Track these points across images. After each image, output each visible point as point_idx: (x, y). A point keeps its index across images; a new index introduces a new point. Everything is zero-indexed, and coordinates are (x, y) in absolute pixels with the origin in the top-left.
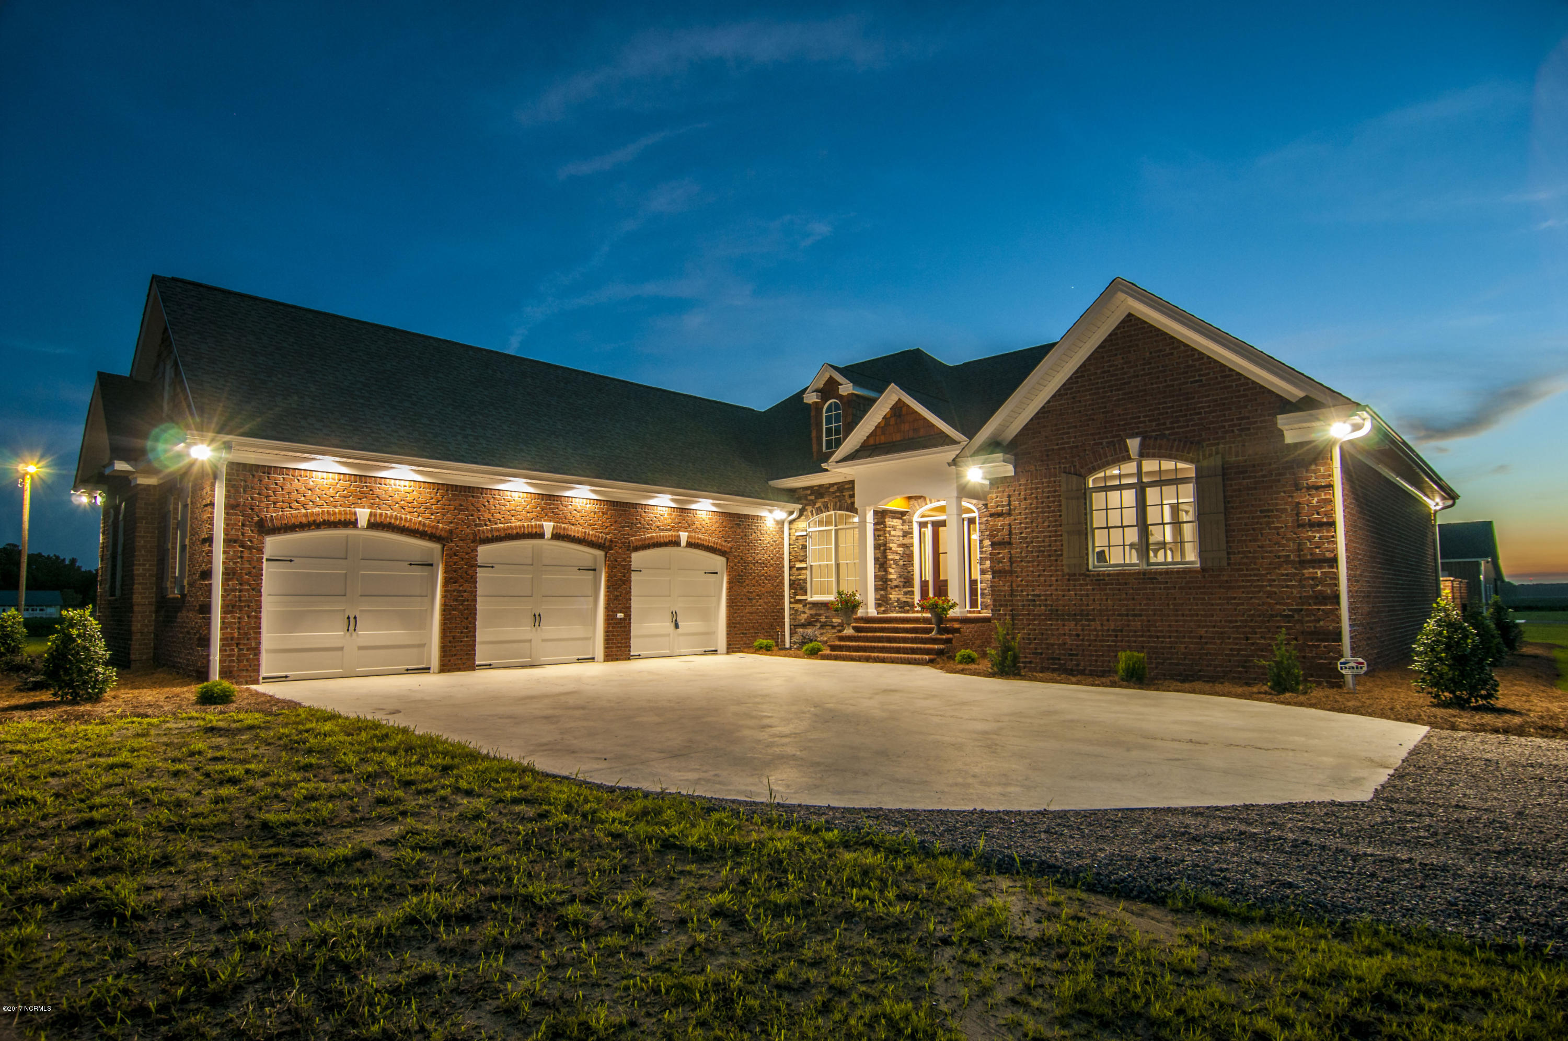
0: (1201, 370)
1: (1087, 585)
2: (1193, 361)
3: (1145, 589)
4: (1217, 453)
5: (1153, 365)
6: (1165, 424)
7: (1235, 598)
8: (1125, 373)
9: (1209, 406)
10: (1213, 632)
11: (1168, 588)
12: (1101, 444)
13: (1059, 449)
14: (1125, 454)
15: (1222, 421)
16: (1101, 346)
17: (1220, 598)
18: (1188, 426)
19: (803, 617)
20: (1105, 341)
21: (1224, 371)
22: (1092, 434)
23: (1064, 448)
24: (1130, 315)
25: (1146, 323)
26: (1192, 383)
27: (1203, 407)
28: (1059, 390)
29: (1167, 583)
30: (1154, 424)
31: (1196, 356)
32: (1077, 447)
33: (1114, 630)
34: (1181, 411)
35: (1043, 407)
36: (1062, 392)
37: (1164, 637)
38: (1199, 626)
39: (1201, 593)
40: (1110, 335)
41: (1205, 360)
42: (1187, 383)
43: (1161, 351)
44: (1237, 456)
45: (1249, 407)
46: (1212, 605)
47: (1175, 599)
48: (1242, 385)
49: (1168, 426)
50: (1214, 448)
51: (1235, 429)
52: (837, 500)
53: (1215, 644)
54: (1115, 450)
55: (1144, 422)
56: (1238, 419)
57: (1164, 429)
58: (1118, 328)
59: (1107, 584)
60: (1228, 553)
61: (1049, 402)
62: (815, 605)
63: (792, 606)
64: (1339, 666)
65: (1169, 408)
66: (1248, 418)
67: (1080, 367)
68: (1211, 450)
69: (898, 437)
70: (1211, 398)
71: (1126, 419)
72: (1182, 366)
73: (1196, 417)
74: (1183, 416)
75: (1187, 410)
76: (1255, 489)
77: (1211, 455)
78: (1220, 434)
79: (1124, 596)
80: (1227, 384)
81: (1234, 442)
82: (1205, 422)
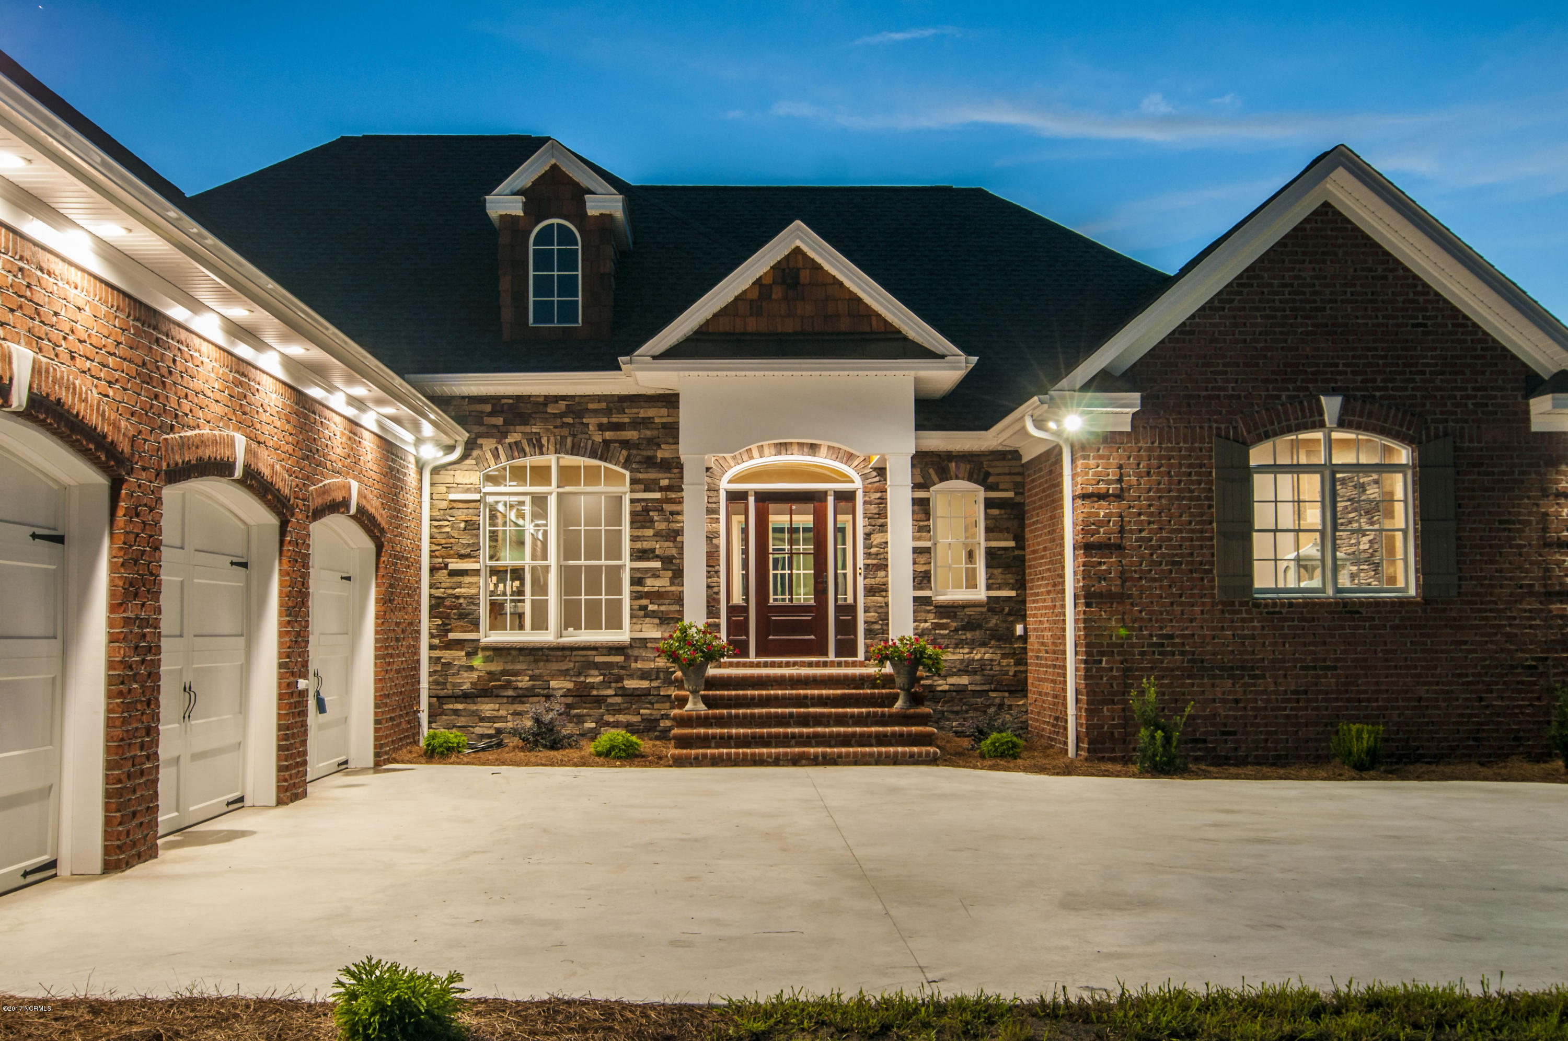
0: (1426, 310)
1: (1252, 620)
2: (1415, 293)
3: (1344, 628)
4: (1445, 433)
5: (1358, 289)
6: (1374, 381)
7: (1465, 643)
8: (1315, 293)
9: (1436, 365)
10: (1436, 692)
11: (1376, 627)
12: (1279, 397)
13: (1208, 397)
14: (1317, 418)
15: (1453, 389)
16: (1282, 243)
17: (1446, 643)
18: (1406, 389)
19: (466, 680)
20: (1288, 236)
21: (1455, 317)
22: (1266, 381)
23: (1218, 397)
24: (1326, 205)
25: (1349, 222)
26: (1414, 325)
27: (1428, 365)
28: (1211, 301)
29: (1373, 619)
30: (1359, 378)
31: (1419, 288)
32: (1239, 397)
33: (1293, 692)
34: (1398, 365)
35: (1184, 324)
36: (1216, 303)
37: (1369, 700)
38: (1418, 683)
39: (1422, 635)
40: (1295, 229)
41: (1431, 297)
42: (1407, 325)
43: (1370, 270)
44: (1471, 441)
45: (1488, 374)
46: (1436, 652)
47: (1385, 643)
48: (1480, 341)
49: (1379, 384)
50: (1441, 427)
51: (1470, 402)
52: (565, 432)
53: (1438, 708)
54: (1302, 410)
55: (1345, 373)
56: (1474, 389)
57: (1374, 389)
58: (1306, 220)
59: (1285, 620)
60: (1460, 578)
61: (1193, 317)
62: (499, 651)
63: (437, 653)
65: (1380, 357)
66: (1486, 389)
67: (1246, 270)
68: (1436, 429)
69: (789, 326)
70: (1438, 352)
71: (1317, 365)
72: (1401, 299)
73: (1418, 377)
74: (1400, 373)
75: (1405, 365)
76: (1493, 490)
77: (1437, 437)
78: (1449, 407)
79: (1311, 639)
80: (1459, 336)
81: (1466, 421)
82: (1429, 386)
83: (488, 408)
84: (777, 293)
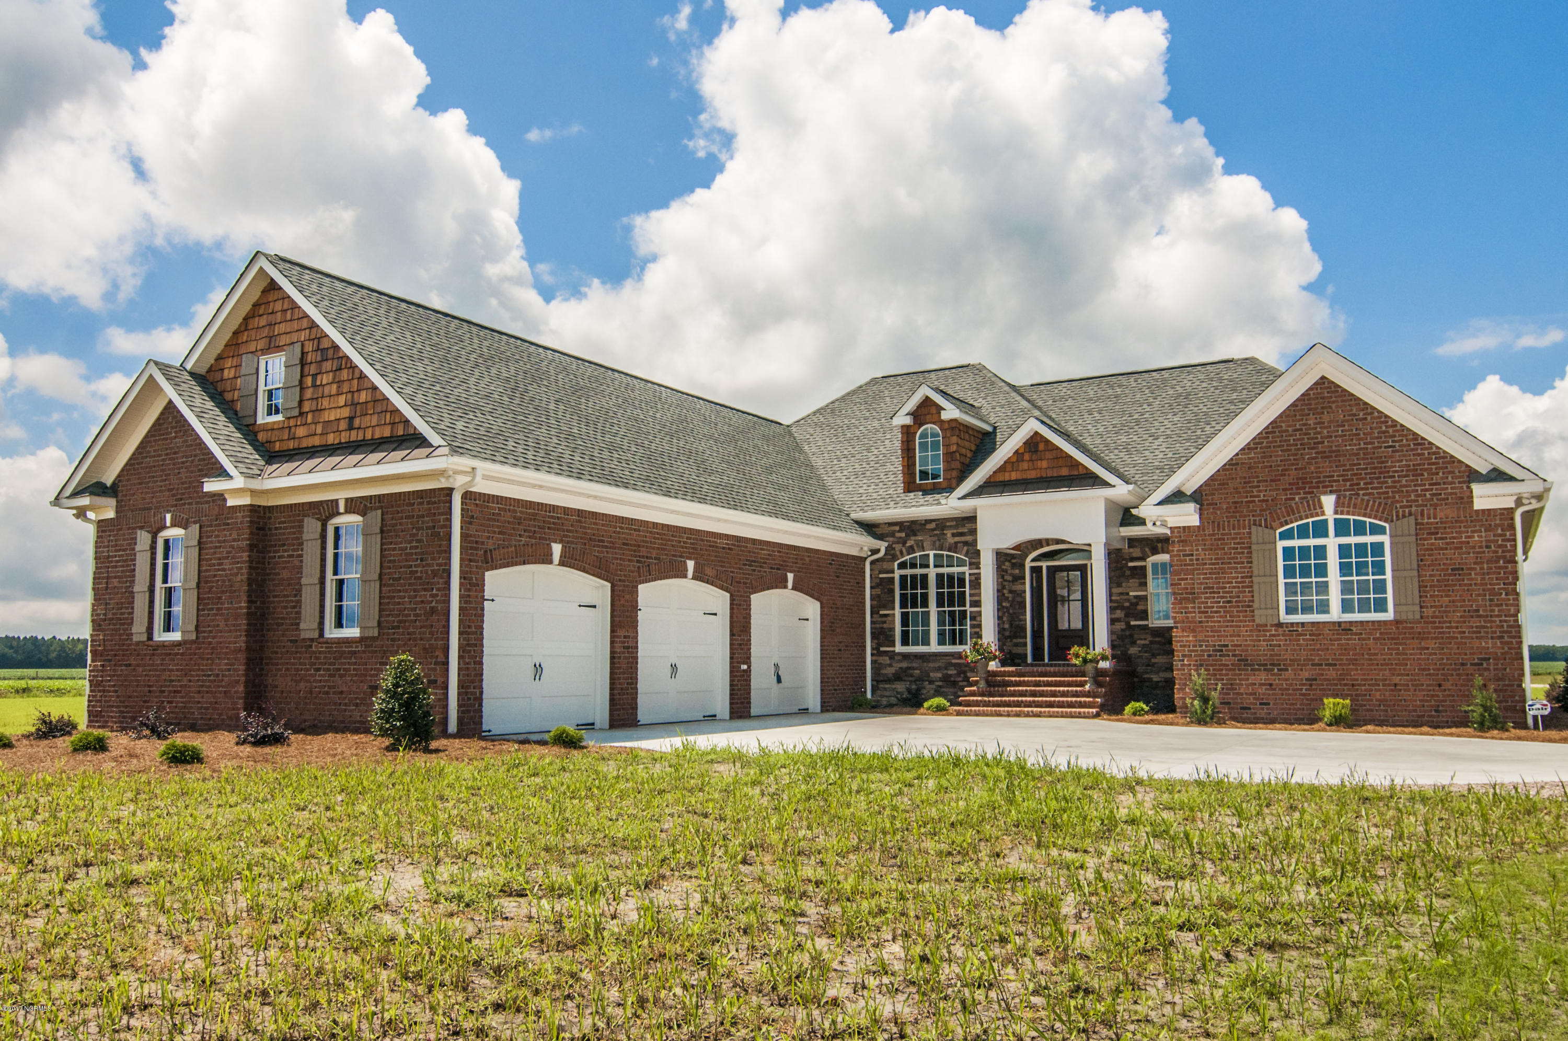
0: (1395, 436)
1: (1279, 635)
2: (1386, 427)
3: (1340, 639)
4: (1410, 514)
5: (1347, 427)
6: (1359, 484)
7: (1428, 649)
8: (1318, 433)
9: (1402, 471)
10: (1407, 680)
11: (1364, 639)
12: (1294, 499)
13: (1248, 502)
14: (1319, 511)
15: (1415, 485)
16: (1294, 405)
17: (1413, 649)
18: (1381, 488)
19: (890, 671)
20: (1298, 400)
21: (1416, 439)
22: (1284, 490)
23: (1254, 501)
24: (1323, 378)
25: (1339, 386)
26: (1385, 447)
27: (1396, 471)
28: (1249, 444)
29: (1361, 634)
30: (1348, 483)
31: (1390, 423)
32: (1267, 501)
33: (1307, 680)
34: (1375, 473)
35: (1232, 459)
36: (1252, 445)
37: (1359, 685)
38: (1393, 675)
39: (1396, 644)
40: (1303, 395)
41: (1399, 427)
42: (1381, 447)
43: (1355, 415)
44: (1429, 518)
45: (1441, 474)
46: (1406, 654)
47: (1370, 649)
48: (1434, 453)
49: (1362, 486)
50: (1407, 510)
51: (1427, 493)
52: (935, 538)
53: (1408, 690)
54: (1309, 505)
55: (1338, 481)
56: (1430, 484)
57: (1358, 489)
58: (1310, 389)
59: (1300, 635)
60: (1421, 607)
61: (1237, 454)
62: (905, 656)
63: (874, 658)
64: (1527, 708)
65: (1363, 469)
66: (1439, 484)
67: (1271, 423)
68: (1404, 512)
69: (1032, 475)
70: (1404, 463)
71: (1319, 477)
72: (1376, 431)
73: (1390, 480)
74: (1377, 478)
75: (1381, 473)
76: (1446, 549)
77: (1404, 516)
78: (1413, 497)
79: (1318, 647)
80: (1419, 451)
81: (1426, 506)
82: (1398, 485)
83: (897, 528)
84: (1027, 457)
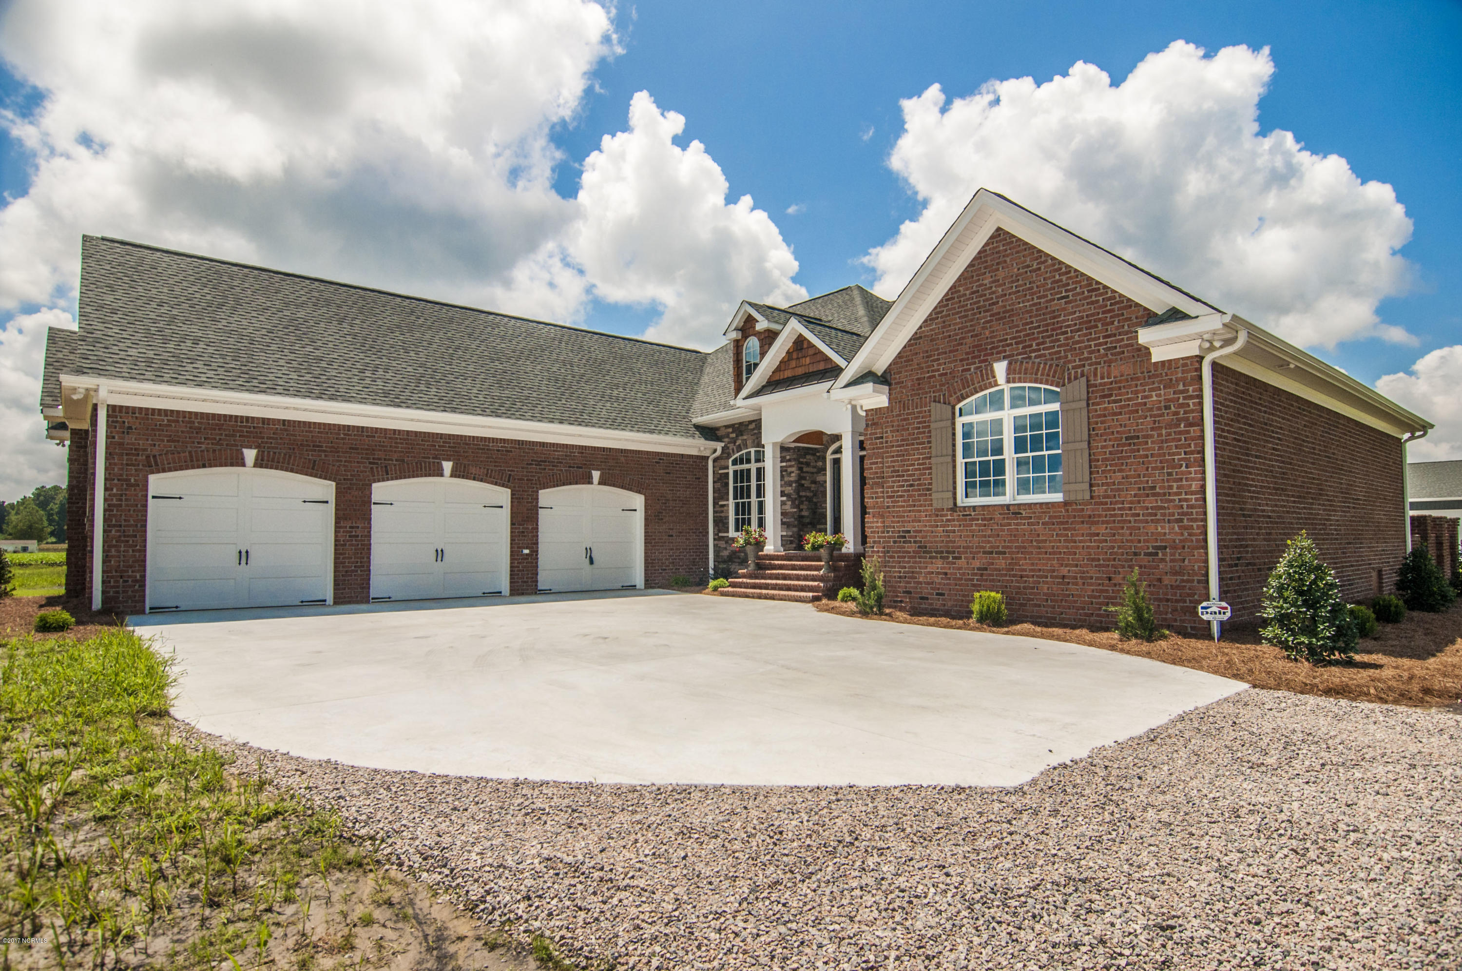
0: (1068, 284)
1: (954, 520)
2: (1060, 275)
3: (1010, 524)
4: (1082, 375)
5: (1020, 282)
6: (1031, 346)
7: (1098, 535)
8: (994, 293)
9: (1075, 324)
10: (1075, 572)
11: (1032, 524)
12: (969, 370)
13: (929, 377)
14: (992, 380)
15: (1088, 340)
16: (971, 265)
17: (1083, 535)
18: (1054, 347)
19: (725, 554)
20: (975, 259)
21: (1091, 285)
22: (961, 360)
23: (934, 376)
24: (999, 229)
25: (1014, 236)
26: (1059, 299)
27: (1069, 326)
28: (931, 314)
29: (1031, 518)
30: (1021, 346)
31: (1064, 270)
32: (946, 374)
33: (979, 569)
34: (1047, 331)
35: (916, 333)
36: (933, 315)
37: (1027, 576)
38: (1062, 565)
39: (1065, 529)
40: (979, 253)
41: (1072, 274)
42: (1054, 300)
43: (1028, 266)
44: (1102, 378)
45: (1116, 323)
46: (1075, 542)
47: (1038, 535)
48: (1109, 299)
49: (1034, 347)
50: (1079, 371)
51: (1101, 348)
52: (755, 437)
53: (1077, 584)
54: (982, 375)
55: (1011, 344)
56: (1104, 337)
57: (1031, 352)
58: (986, 244)
59: (973, 520)
60: (1091, 485)
61: (921, 327)
63: (716, 542)
64: (1200, 610)
65: (1035, 328)
66: (1115, 335)
67: (951, 289)
68: (1076, 373)
69: (800, 371)
70: (1077, 314)
71: (993, 343)
72: (1049, 281)
73: (1062, 337)
74: (1049, 337)
75: (1053, 330)
76: (1120, 413)
77: (1076, 378)
78: (1086, 355)
79: (989, 532)
80: (1094, 299)
81: (1099, 363)
82: (1070, 341)
83: (730, 430)
84: (795, 356)
